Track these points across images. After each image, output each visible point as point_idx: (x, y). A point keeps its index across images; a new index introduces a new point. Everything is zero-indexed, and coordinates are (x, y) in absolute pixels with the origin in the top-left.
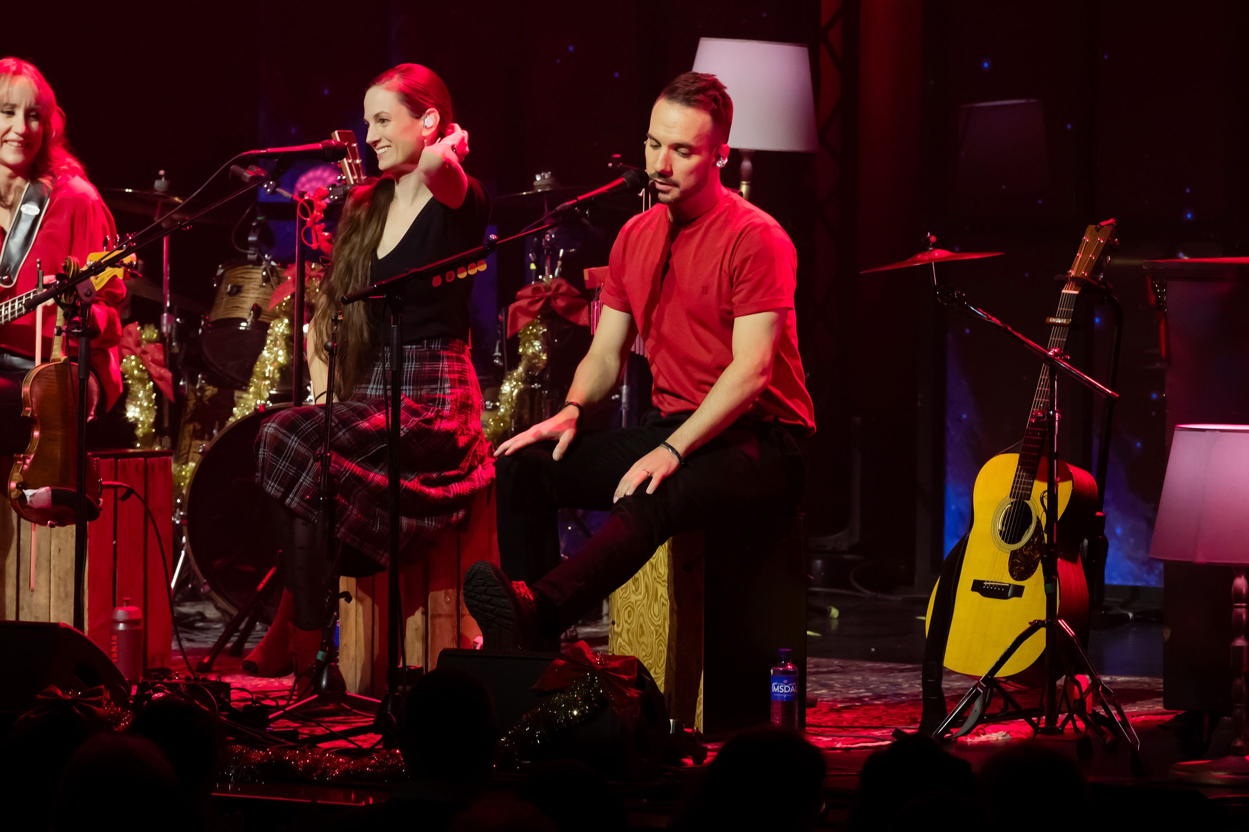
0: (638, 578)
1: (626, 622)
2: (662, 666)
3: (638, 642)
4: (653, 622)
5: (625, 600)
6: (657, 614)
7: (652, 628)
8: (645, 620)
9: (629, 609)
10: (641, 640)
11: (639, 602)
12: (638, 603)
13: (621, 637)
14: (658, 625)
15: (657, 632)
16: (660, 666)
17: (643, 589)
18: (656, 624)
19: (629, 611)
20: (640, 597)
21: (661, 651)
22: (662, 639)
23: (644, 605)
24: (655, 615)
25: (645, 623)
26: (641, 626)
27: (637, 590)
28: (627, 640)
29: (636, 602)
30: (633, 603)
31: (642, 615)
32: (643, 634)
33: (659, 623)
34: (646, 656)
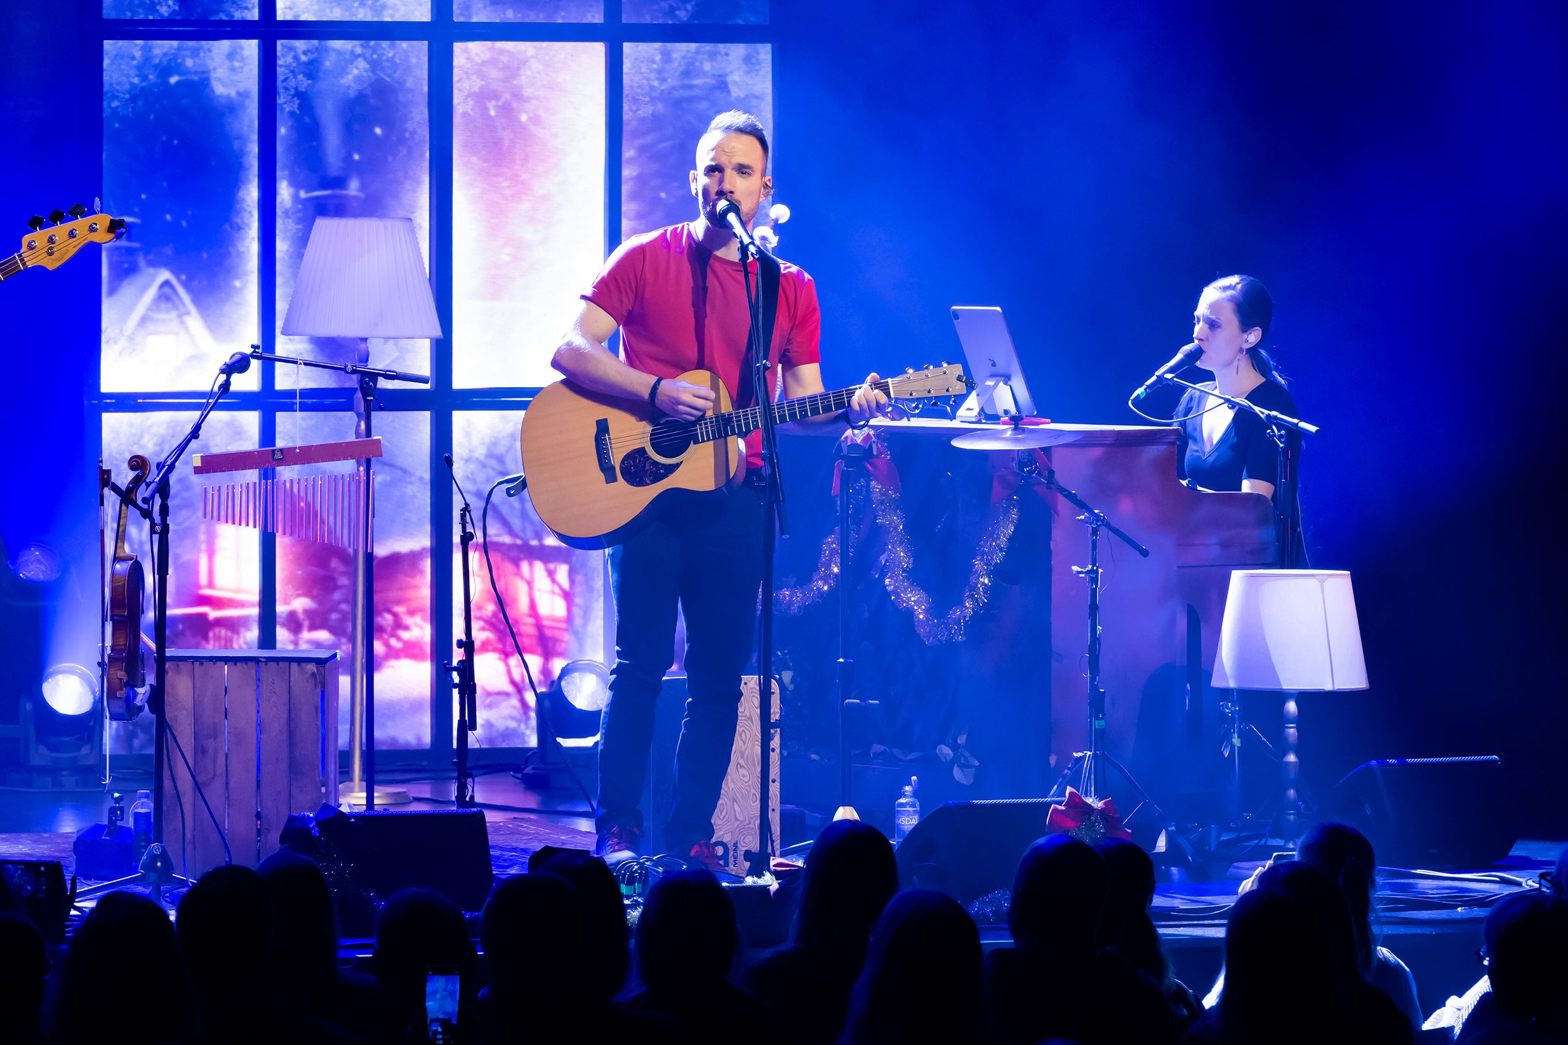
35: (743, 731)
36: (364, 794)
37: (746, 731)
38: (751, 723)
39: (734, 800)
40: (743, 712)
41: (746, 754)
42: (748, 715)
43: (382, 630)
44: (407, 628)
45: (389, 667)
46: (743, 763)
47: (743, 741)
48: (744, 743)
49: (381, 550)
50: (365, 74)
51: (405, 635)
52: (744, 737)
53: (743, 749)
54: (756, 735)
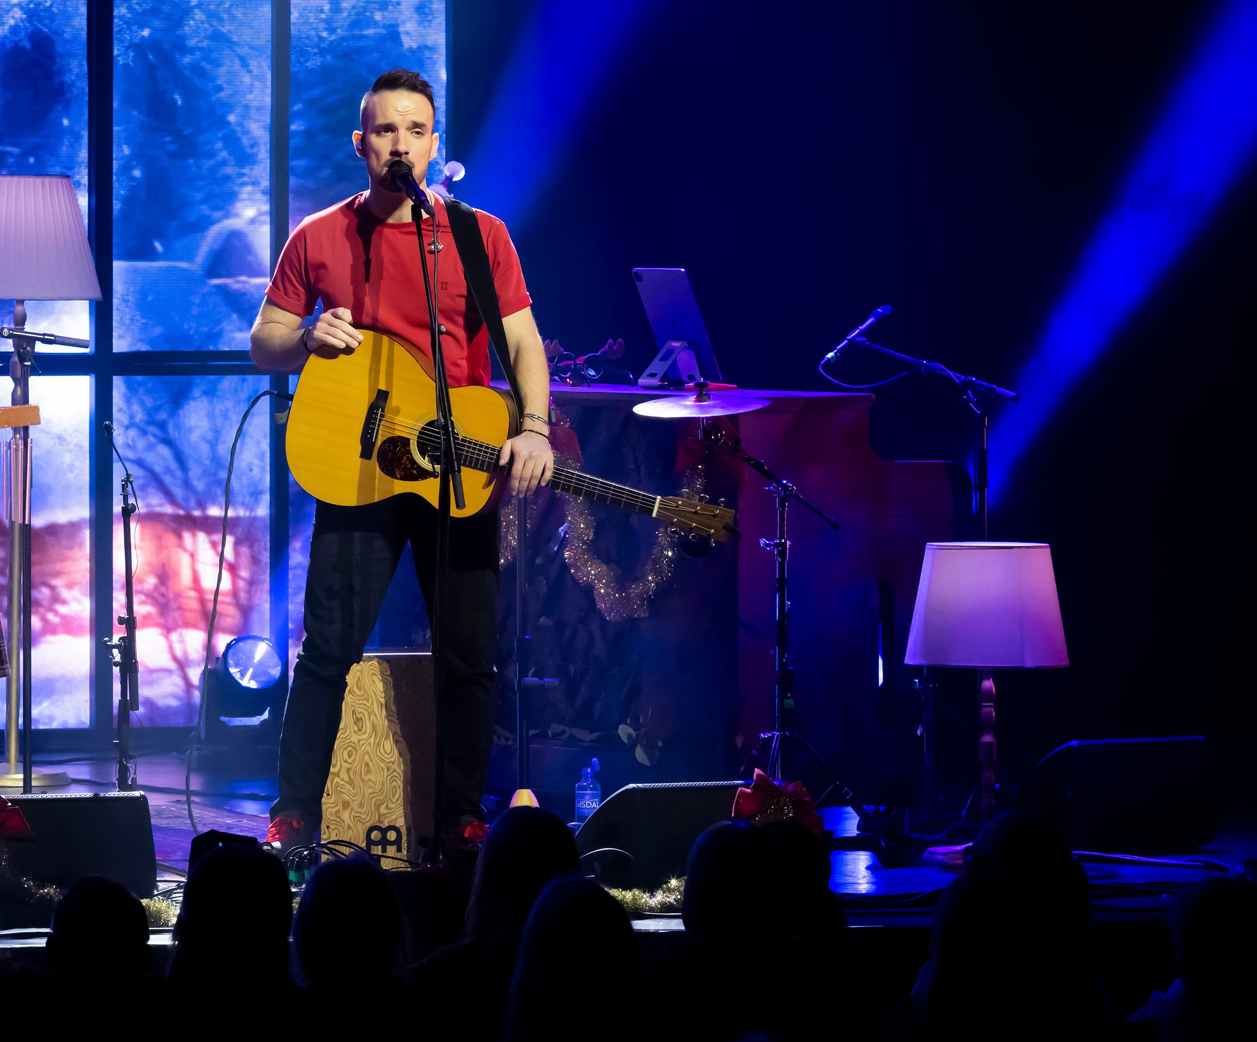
0: (361, 718)
1: (346, 761)
2: (397, 800)
3: (363, 780)
4: (383, 760)
5: (344, 740)
6: (388, 751)
7: (382, 765)
8: (372, 758)
9: (349, 749)
10: (366, 778)
11: (364, 741)
12: (361, 742)
13: (339, 776)
14: (390, 762)
15: (388, 769)
16: (394, 801)
17: (368, 727)
18: (388, 761)
19: (350, 751)
20: (365, 736)
21: (395, 787)
22: (397, 775)
23: (370, 744)
24: (386, 753)
25: (371, 761)
26: (367, 765)
27: (360, 730)
28: (347, 779)
29: (359, 742)
30: (354, 743)
31: (367, 753)
32: (369, 771)
33: (392, 759)
34: (373, 793)
36: (21, 776)
37: (420, 710)
38: (425, 702)
42: (422, 694)
43: (39, 604)
44: (64, 602)
45: (47, 642)
49: (38, 521)
50: (21, 24)
51: (62, 609)
54: (430, 715)
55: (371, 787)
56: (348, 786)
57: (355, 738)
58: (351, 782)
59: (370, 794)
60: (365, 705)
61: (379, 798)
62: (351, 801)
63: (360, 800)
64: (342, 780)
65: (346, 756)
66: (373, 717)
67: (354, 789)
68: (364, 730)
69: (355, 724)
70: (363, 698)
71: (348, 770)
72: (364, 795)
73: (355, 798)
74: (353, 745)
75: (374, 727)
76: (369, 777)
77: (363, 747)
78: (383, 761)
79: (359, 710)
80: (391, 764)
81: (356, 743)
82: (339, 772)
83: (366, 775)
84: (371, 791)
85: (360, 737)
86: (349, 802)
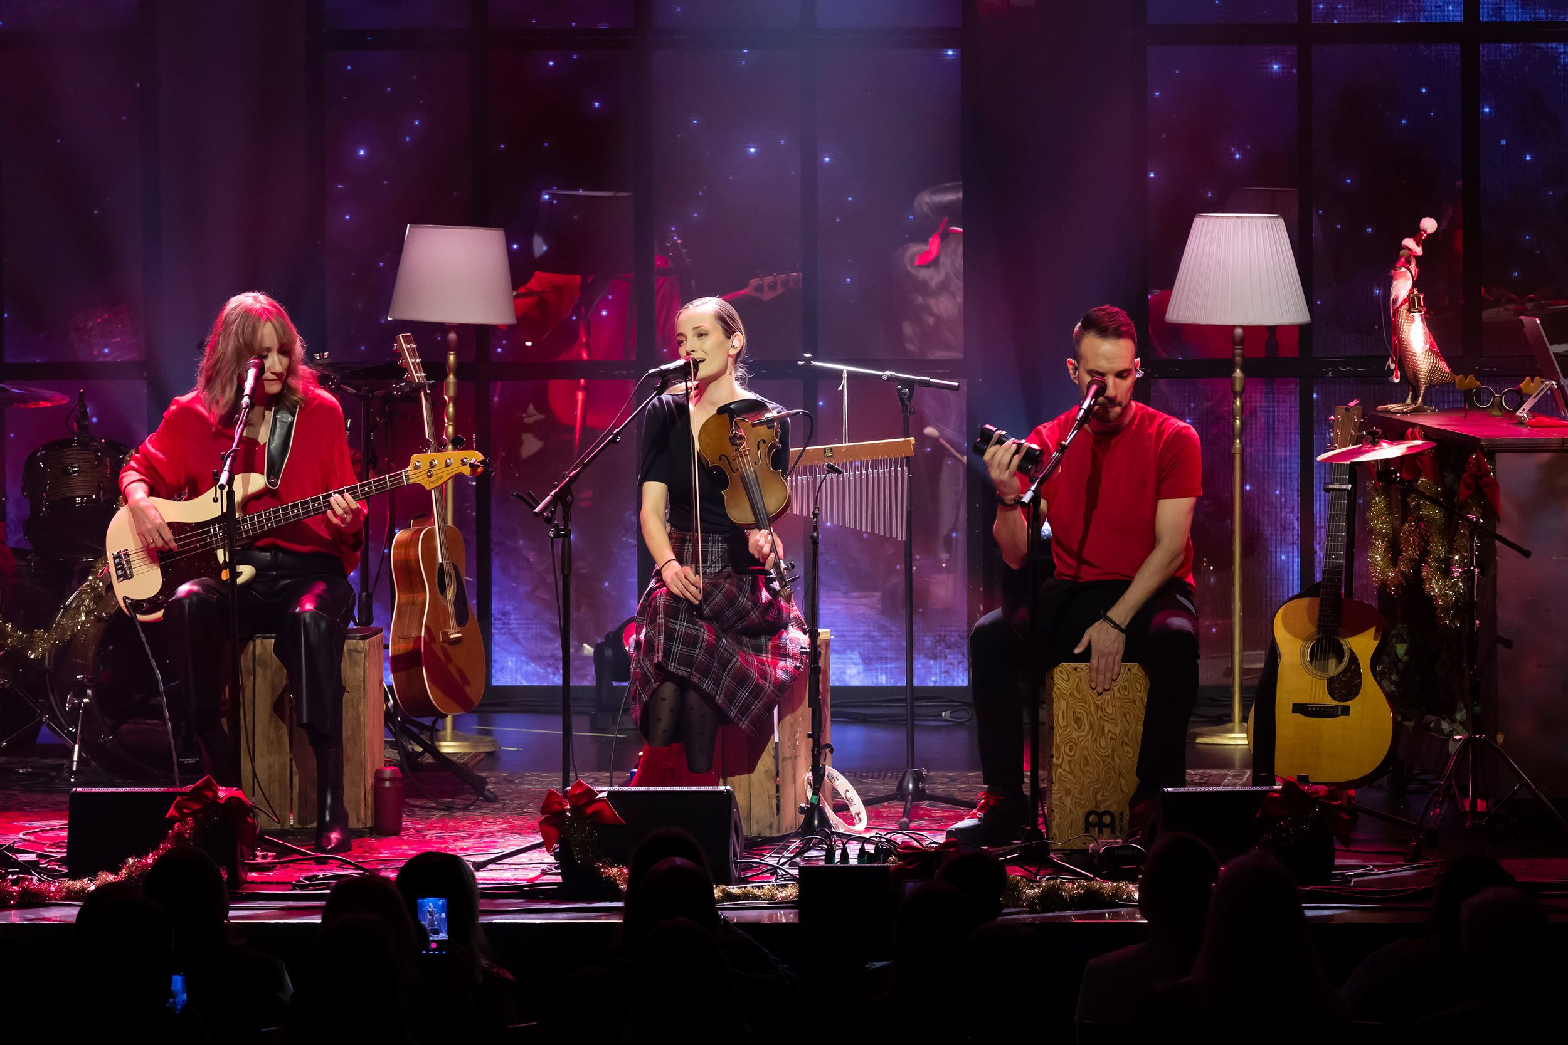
0: (1081, 718)
1: (1067, 755)
2: (1111, 789)
3: (1082, 771)
5: (1065, 736)
6: (1104, 746)
7: (1099, 758)
8: (1090, 752)
9: (1070, 744)
10: (1085, 769)
11: (1083, 738)
12: (1080, 739)
13: (1062, 768)
15: (1104, 762)
16: (1109, 789)
17: (1086, 726)
18: (1103, 755)
19: (1071, 746)
20: (1084, 734)
21: (1109, 777)
22: (1111, 767)
23: (1088, 740)
24: (1101, 748)
25: (1089, 755)
26: (1085, 758)
27: (1079, 728)
28: (1067, 769)
29: (1078, 739)
30: (1074, 739)
31: (1086, 747)
32: (1087, 764)
33: (1107, 754)
34: (1091, 782)
35: (1128, 712)
37: (1130, 712)
38: (1134, 705)
39: (1120, 774)
40: (1128, 695)
41: (1130, 733)
42: (1132, 698)
46: (1128, 742)
47: (1127, 721)
48: (1129, 723)
52: (1128, 716)
53: (1128, 728)
54: (1139, 716)
55: (1089, 777)
56: (1070, 776)
57: (1075, 735)
58: (1072, 772)
59: (1088, 783)
60: (1083, 706)
61: (1096, 786)
62: (1072, 789)
63: (1080, 788)
64: (1065, 771)
65: (1067, 749)
66: (1090, 717)
67: (1074, 778)
68: (1082, 728)
69: (1076, 723)
70: (1081, 700)
71: (1070, 762)
72: (1083, 785)
73: (1075, 787)
74: (1074, 741)
75: (1091, 726)
76: (1087, 768)
77: (1082, 743)
78: (1099, 755)
79: (1079, 711)
80: (1105, 758)
81: (1076, 739)
82: (1062, 763)
83: (1084, 766)
84: (1089, 780)
85: (1079, 734)
86: (1070, 789)
